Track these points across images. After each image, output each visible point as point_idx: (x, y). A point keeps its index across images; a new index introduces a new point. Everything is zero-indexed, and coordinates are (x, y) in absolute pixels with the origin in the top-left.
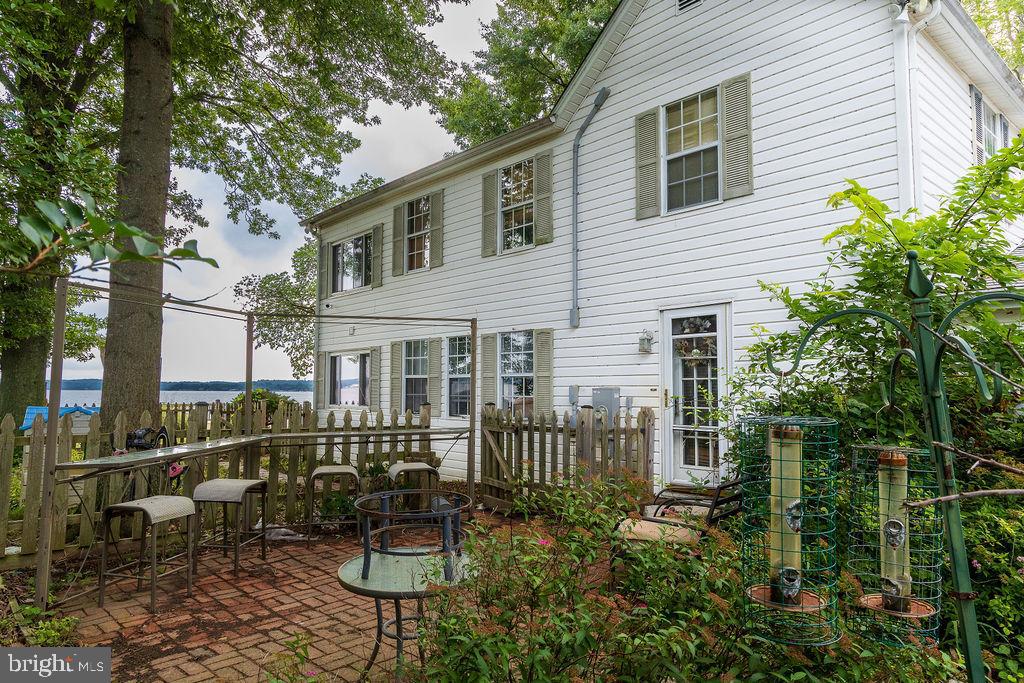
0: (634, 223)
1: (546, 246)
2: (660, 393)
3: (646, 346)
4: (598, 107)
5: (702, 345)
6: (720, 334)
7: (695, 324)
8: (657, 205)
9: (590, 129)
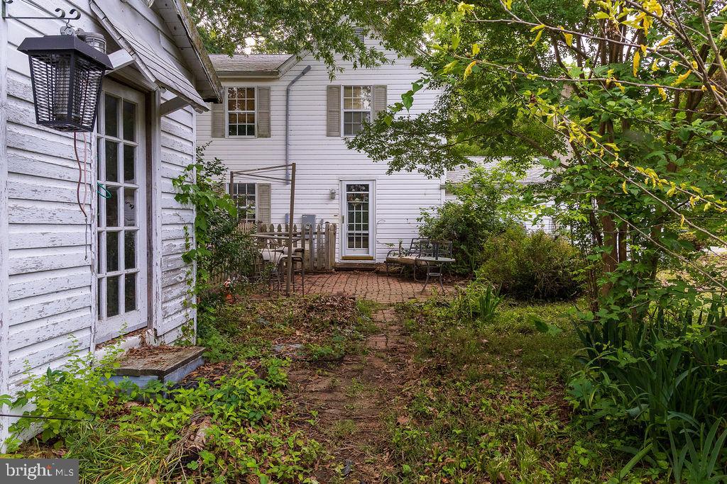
0: (325, 137)
1: (265, 139)
2: (339, 217)
3: (332, 196)
4: (303, 73)
5: (360, 197)
6: (370, 193)
7: (357, 188)
8: (339, 131)
9: (296, 84)
